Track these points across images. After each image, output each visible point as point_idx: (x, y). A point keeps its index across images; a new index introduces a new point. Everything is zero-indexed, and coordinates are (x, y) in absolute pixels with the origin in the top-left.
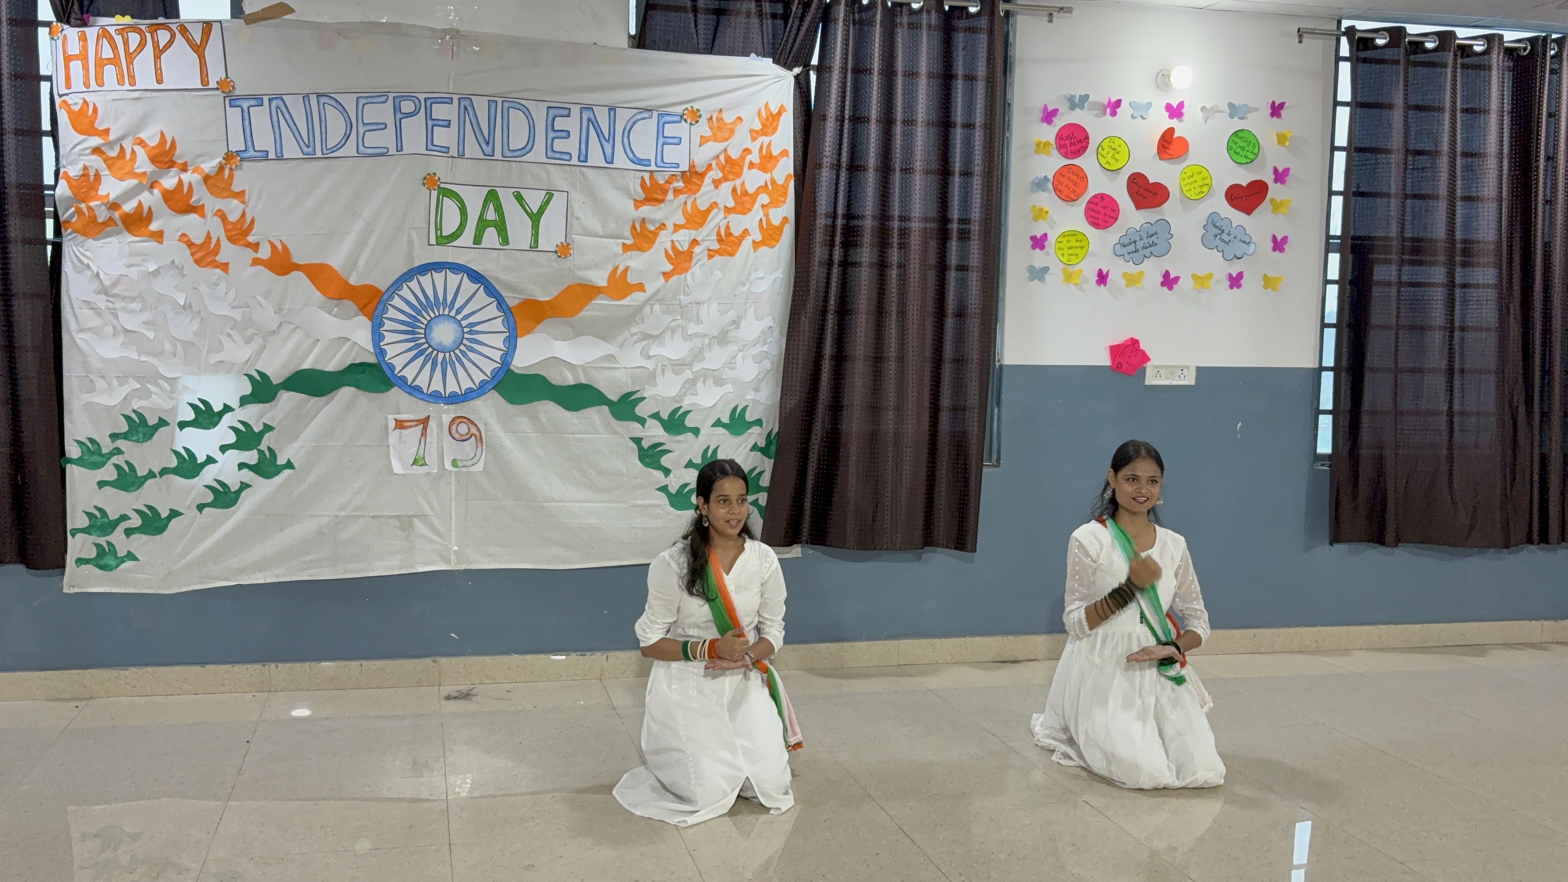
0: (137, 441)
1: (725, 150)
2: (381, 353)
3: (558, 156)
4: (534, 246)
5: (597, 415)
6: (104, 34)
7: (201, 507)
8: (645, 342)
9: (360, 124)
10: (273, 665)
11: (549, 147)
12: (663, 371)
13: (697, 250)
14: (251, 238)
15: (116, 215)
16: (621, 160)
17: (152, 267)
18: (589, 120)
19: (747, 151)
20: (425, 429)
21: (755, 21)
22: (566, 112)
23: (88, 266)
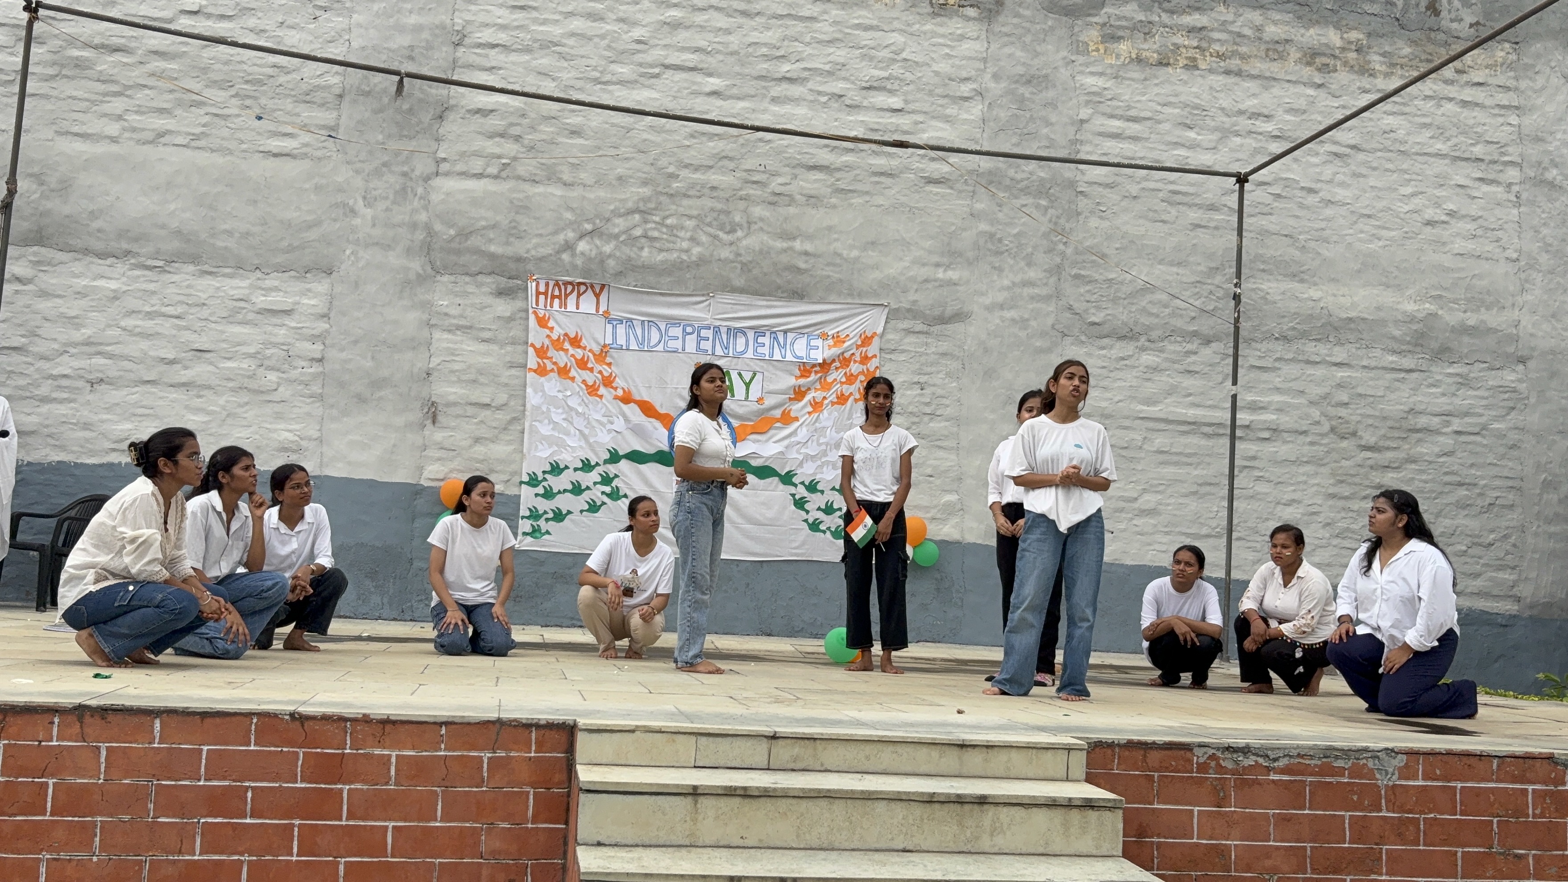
0: (554, 475)
3: (758, 355)
4: (747, 398)
5: (773, 482)
7: (582, 511)
8: (798, 446)
9: (666, 337)
11: (755, 351)
12: (806, 461)
14: (614, 385)
15: (555, 367)
16: (789, 357)
17: (569, 394)
18: (774, 338)
19: (853, 355)
22: (763, 334)
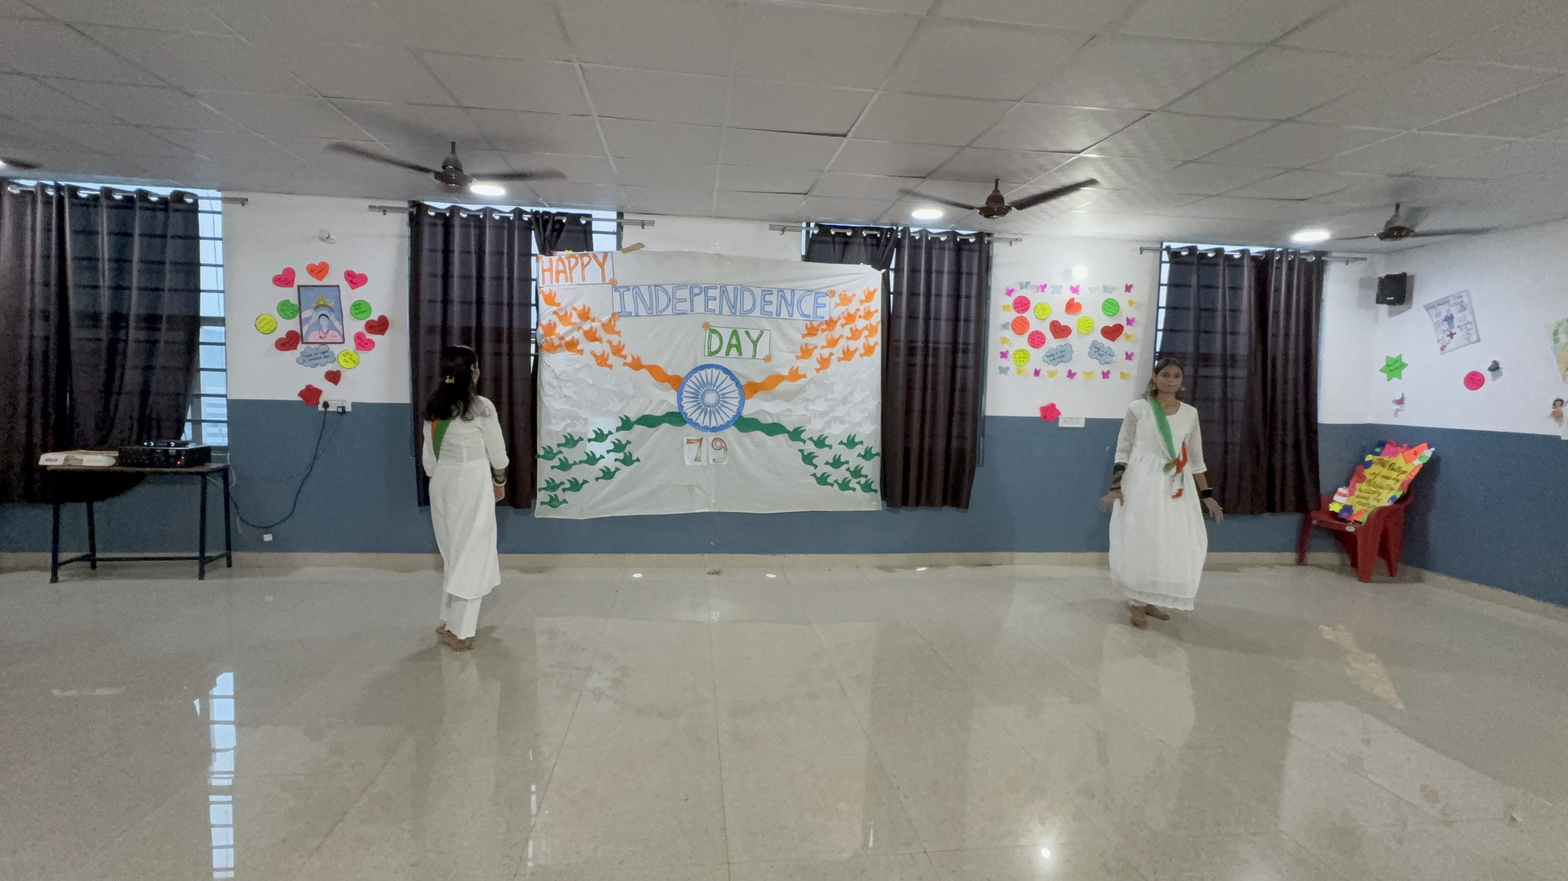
0: (569, 448)
1: (847, 310)
2: (681, 407)
3: (766, 313)
4: (754, 356)
5: (782, 438)
6: (560, 259)
7: (597, 479)
8: (806, 403)
9: (674, 299)
10: (628, 555)
11: (762, 309)
12: (815, 417)
13: (833, 358)
14: (623, 353)
15: (563, 342)
16: (797, 315)
17: (578, 366)
18: (782, 296)
19: (858, 310)
20: (701, 444)
21: (863, 248)
22: (771, 292)
23: (549, 366)
